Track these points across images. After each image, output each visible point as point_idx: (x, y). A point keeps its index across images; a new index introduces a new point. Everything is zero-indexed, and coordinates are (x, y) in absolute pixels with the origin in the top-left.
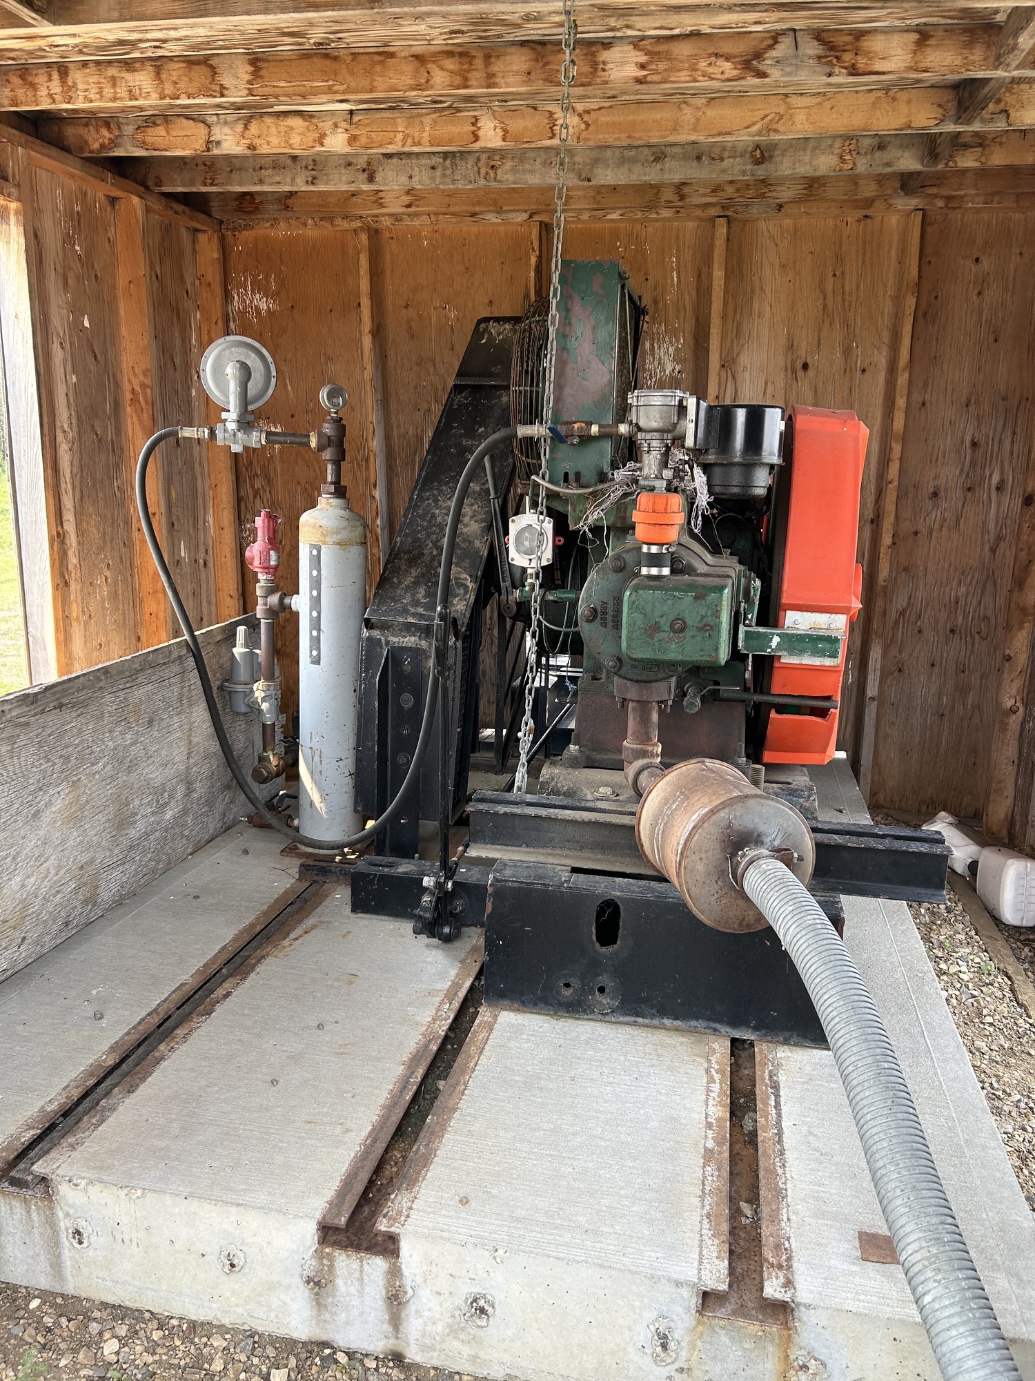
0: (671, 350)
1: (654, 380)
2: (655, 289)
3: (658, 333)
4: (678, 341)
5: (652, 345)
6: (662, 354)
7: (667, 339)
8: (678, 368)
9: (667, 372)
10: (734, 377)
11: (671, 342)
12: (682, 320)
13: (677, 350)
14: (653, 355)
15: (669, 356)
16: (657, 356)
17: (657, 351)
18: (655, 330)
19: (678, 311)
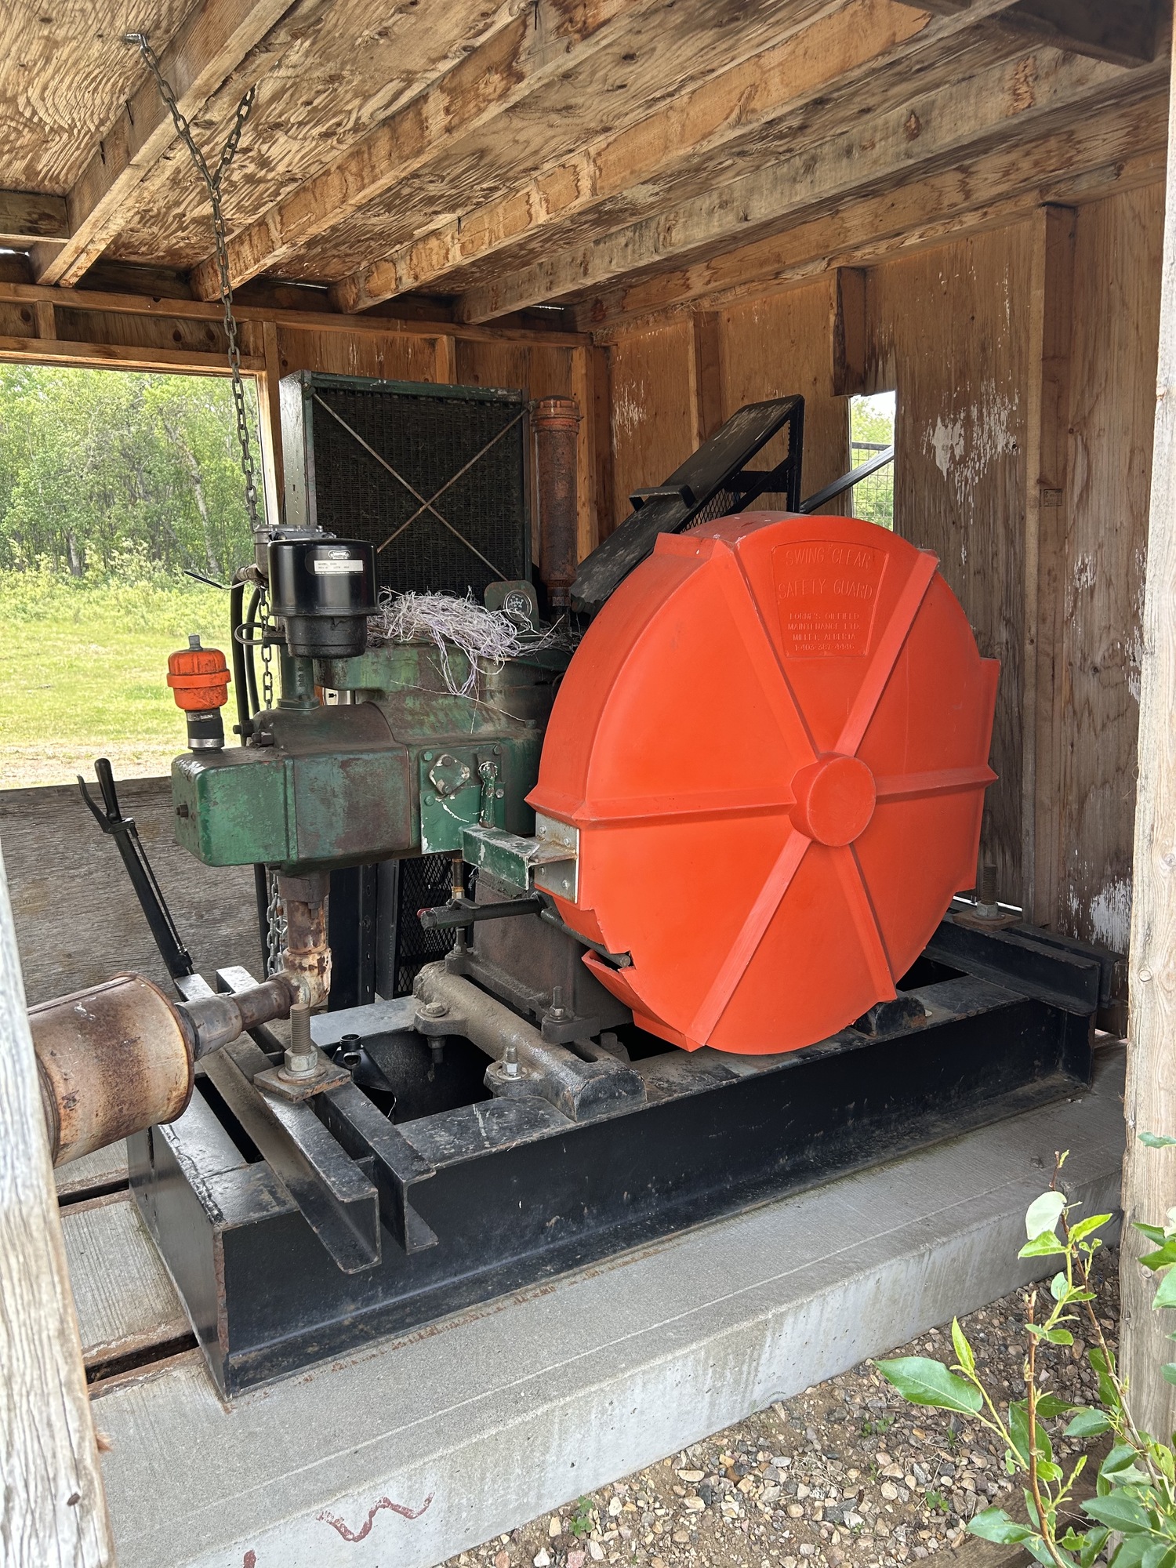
0: (1004, 415)
1: (983, 461)
2: (983, 331)
3: (988, 394)
4: (1011, 401)
5: (980, 412)
6: (992, 424)
7: (998, 400)
8: (1012, 441)
9: (999, 449)
10: (1086, 448)
11: (1003, 404)
12: (1016, 369)
13: (1011, 415)
14: (982, 425)
15: (1001, 424)
16: (986, 427)
17: (986, 419)
18: (983, 389)
19: (1012, 357)
